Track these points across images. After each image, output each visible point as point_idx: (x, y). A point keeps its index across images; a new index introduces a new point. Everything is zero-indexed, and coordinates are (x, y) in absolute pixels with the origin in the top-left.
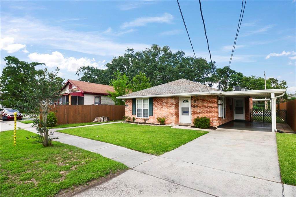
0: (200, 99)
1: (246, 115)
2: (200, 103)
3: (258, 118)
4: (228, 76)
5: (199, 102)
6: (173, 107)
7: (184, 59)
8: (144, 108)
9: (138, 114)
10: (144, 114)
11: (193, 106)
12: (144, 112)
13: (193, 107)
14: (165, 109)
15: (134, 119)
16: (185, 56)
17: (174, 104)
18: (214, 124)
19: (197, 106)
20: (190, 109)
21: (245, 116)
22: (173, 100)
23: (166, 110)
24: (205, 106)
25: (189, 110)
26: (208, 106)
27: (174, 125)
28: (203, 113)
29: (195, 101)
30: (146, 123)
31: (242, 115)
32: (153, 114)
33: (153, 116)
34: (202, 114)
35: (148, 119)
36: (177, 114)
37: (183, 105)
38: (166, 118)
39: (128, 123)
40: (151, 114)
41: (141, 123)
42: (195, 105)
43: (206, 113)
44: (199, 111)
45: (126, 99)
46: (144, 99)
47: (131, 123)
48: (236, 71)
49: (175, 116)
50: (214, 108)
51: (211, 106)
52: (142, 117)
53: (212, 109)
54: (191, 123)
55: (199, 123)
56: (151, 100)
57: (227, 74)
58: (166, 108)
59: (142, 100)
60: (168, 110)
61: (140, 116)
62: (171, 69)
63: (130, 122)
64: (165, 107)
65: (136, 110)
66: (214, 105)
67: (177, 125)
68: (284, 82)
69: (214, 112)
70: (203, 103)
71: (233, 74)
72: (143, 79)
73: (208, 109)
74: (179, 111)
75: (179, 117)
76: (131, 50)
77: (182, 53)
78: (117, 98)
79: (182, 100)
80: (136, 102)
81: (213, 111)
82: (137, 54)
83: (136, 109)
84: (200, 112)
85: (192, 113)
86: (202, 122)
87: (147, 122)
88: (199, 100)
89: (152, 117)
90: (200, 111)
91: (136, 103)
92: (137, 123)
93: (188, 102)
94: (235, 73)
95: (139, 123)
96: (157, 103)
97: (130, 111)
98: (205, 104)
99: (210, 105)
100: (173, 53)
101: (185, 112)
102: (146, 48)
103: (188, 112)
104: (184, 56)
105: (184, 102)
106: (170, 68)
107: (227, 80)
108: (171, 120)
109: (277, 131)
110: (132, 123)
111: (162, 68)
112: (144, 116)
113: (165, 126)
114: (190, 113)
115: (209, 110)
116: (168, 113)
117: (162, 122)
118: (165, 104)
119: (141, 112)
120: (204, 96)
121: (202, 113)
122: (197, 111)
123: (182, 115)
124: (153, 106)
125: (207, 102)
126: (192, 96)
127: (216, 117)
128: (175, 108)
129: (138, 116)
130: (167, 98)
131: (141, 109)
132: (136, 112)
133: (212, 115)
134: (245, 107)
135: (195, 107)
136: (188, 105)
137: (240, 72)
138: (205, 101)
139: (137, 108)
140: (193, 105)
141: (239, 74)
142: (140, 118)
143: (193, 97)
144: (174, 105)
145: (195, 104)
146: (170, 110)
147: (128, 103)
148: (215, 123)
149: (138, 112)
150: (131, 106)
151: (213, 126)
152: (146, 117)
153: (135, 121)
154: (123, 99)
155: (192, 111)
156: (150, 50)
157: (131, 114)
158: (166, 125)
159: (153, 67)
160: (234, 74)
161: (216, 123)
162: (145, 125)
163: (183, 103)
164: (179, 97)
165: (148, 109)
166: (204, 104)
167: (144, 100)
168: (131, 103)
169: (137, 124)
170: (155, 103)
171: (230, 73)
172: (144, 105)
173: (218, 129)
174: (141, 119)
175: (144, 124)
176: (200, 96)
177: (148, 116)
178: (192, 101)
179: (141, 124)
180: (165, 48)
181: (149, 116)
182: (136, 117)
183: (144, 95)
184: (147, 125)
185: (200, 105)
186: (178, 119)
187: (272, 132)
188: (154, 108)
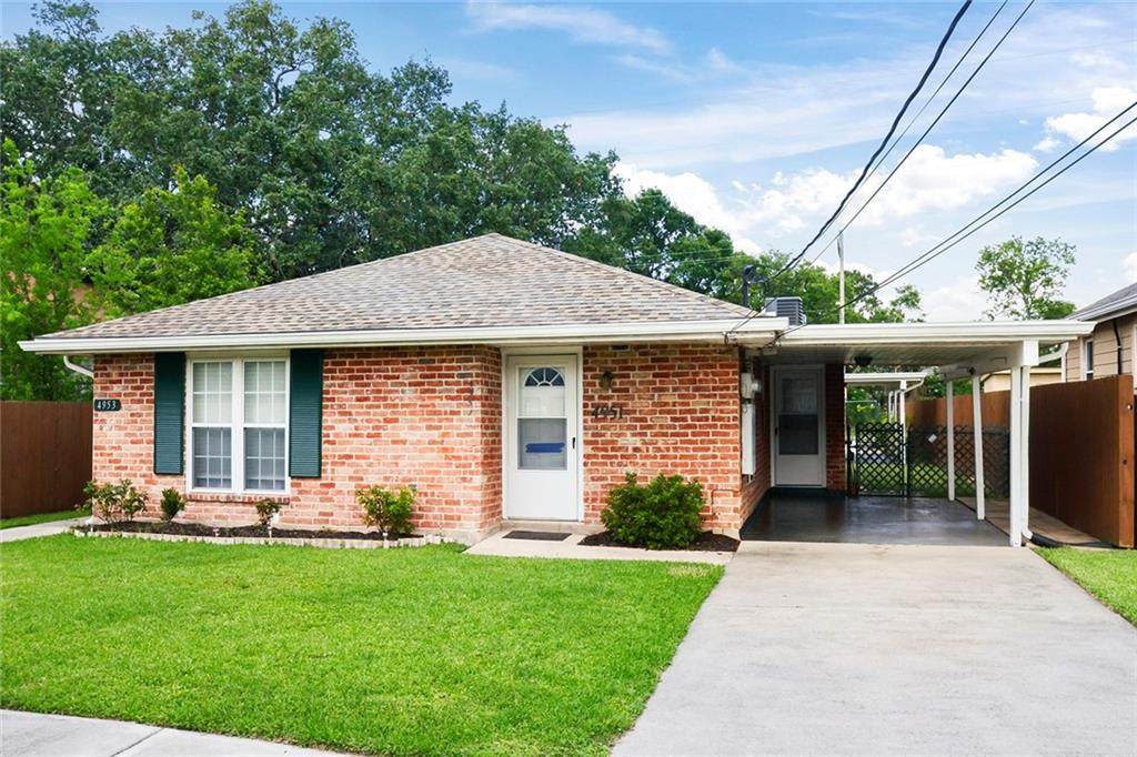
0: (641, 368)
1: (829, 458)
2: (638, 390)
3: (884, 474)
4: (659, 243)
5: (634, 383)
6: (470, 417)
7: (443, 117)
8: (249, 425)
9: (198, 465)
10: (249, 466)
11: (596, 411)
12: (249, 448)
13: (594, 414)
14: (411, 429)
15: (172, 504)
16: (453, 101)
17: (477, 391)
18: (723, 519)
19: (619, 411)
20: (575, 428)
21: (828, 467)
22: (473, 367)
23: (422, 434)
24: (669, 412)
25: (570, 434)
26: (690, 412)
27: (479, 537)
28: (659, 449)
29: (608, 376)
30: (278, 533)
31: (812, 458)
32: (320, 464)
33: (319, 477)
34: (647, 457)
35: (287, 502)
36: (492, 458)
37: (527, 402)
38: (421, 486)
39: (125, 534)
40: (309, 466)
41: (234, 532)
42: (610, 403)
43: (671, 453)
44: (630, 441)
45: (103, 360)
46: (254, 360)
47: (153, 536)
48: (699, 221)
49: (484, 473)
50: (721, 419)
51: (706, 411)
52: (238, 488)
53: (710, 426)
54: (582, 518)
55: (640, 517)
56: (309, 367)
57: (653, 230)
58: (424, 424)
59: (238, 370)
60: (436, 433)
61: (215, 483)
62: (376, 175)
63: (144, 527)
64: (412, 413)
65: (182, 442)
66: (720, 404)
67: (491, 533)
68: (911, 294)
69: (719, 445)
70: (655, 390)
71: (684, 233)
72: (199, 217)
73: (689, 427)
74: (500, 442)
75: (499, 478)
76: (74, 12)
77: (432, 78)
78: (25, 346)
79: (521, 369)
80: (183, 380)
81: (714, 442)
82: (122, 46)
83: (183, 428)
84: (639, 445)
85: (587, 456)
86: (662, 508)
87: (276, 521)
88: (633, 369)
89: (319, 482)
90: (638, 442)
91: (183, 388)
92: (195, 529)
93: (560, 382)
94: (695, 232)
95: (223, 533)
96: (351, 385)
97: (137, 449)
98: (671, 397)
99: (697, 404)
100: (370, 72)
101: (543, 446)
102: (198, 16)
103: (558, 447)
104: (444, 96)
105: (530, 383)
106: (369, 165)
107: (656, 265)
108: (457, 503)
109: (1033, 541)
110: (159, 537)
111: (317, 160)
112: (249, 483)
113: (415, 542)
114: (575, 455)
115: (690, 431)
116: (433, 457)
117: (394, 519)
118: (409, 394)
119: (228, 451)
120: (662, 347)
121: (651, 453)
122: (621, 442)
123: (522, 465)
124: (321, 407)
125: (681, 382)
126: (585, 348)
127: (731, 476)
128: (483, 420)
129: (198, 482)
130: (427, 358)
131: (228, 432)
132: (182, 449)
133: (710, 461)
134: (828, 416)
135: (605, 413)
136: (564, 403)
137: (719, 229)
138: (667, 375)
139: (189, 424)
140: (597, 401)
141: (716, 238)
142: (222, 492)
143: (594, 355)
144: (477, 405)
145: (608, 398)
146: (444, 435)
147: (116, 388)
148: (728, 513)
149: (197, 450)
150: (147, 412)
151: (717, 531)
152: (267, 484)
153: (181, 518)
154: (71, 359)
155: (586, 443)
156: (215, 34)
157: (147, 469)
158: (423, 541)
159: (251, 145)
160: (688, 234)
161: (732, 513)
162: (271, 541)
163: (530, 388)
164: (504, 354)
165: (281, 433)
166: (664, 399)
167: (249, 367)
168: (149, 388)
169: (208, 539)
170: (339, 389)
171: (670, 228)
172: (247, 398)
173: (745, 545)
174: (229, 501)
175: (262, 541)
176: (641, 348)
177: (281, 484)
178: (589, 374)
179: (239, 540)
180: (322, 30)
181: (288, 480)
182: (185, 486)
183: (253, 328)
184: (288, 541)
185: (640, 404)
186: (498, 493)
187: (1009, 545)
188: (328, 420)
